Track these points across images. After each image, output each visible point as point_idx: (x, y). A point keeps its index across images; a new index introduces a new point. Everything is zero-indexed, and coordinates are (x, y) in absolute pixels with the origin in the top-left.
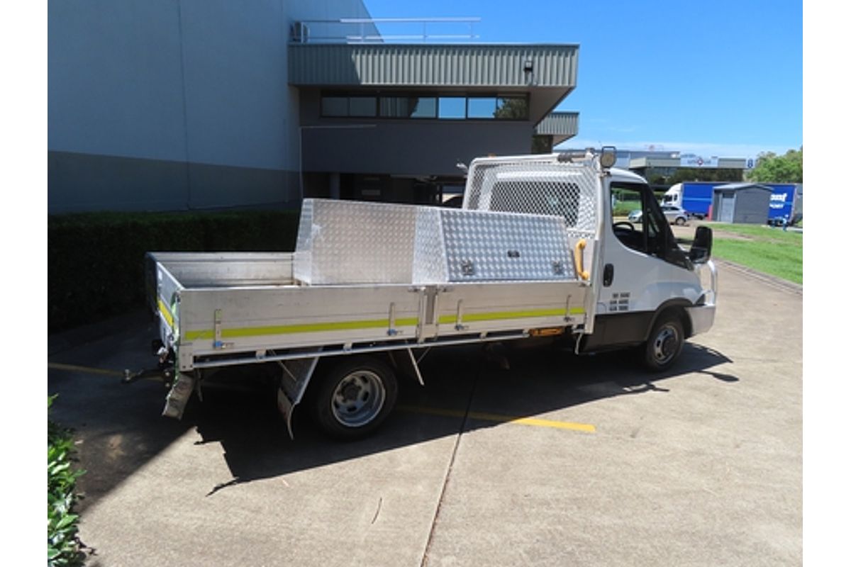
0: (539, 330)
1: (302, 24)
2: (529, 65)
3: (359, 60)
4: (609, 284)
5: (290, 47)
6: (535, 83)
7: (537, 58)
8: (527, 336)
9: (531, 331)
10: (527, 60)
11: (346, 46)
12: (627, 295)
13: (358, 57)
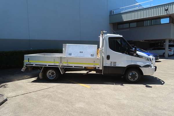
0: (87, 67)
1: (112, 11)
2: (167, 9)
3: (123, 16)
4: (109, 60)
5: (110, 16)
6: (169, 13)
7: (169, 7)
8: (84, 68)
9: (85, 67)
10: (166, 7)
11: (121, 13)
12: (116, 62)
13: (123, 15)
